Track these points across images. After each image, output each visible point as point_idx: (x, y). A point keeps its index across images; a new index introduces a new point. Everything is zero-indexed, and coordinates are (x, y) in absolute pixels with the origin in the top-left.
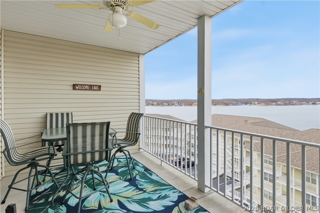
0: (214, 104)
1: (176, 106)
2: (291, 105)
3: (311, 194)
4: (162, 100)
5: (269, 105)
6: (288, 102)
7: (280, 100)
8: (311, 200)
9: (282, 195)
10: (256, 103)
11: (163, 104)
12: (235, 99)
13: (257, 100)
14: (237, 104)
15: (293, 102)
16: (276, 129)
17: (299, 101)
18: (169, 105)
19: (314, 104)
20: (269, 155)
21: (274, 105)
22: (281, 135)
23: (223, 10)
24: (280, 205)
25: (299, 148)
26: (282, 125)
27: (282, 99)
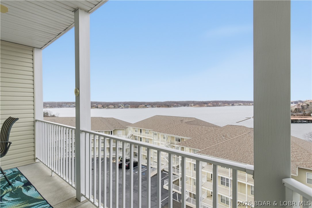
0: (158, 106)
1: (122, 108)
2: (218, 106)
3: (226, 177)
4: (107, 103)
5: (202, 106)
6: (216, 104)
7: (209, 102)
8: (226, 182)
9: (207, 181)
10: (192, 105)
11: (109, 106)
12: (176, 102)
13: (193, 102)
14: (177, 106)
15: (219, 104)
16: (204, 127)
17: (223, 103)
18: (115, 107)
19: (233, 105)
20: (198, 149)
21: (205, 106)
22: (208, 131)
23: (96, 5)
24: (205, 190)
25: (218, 141)
26: (209, 123)
27: (211, 101)
